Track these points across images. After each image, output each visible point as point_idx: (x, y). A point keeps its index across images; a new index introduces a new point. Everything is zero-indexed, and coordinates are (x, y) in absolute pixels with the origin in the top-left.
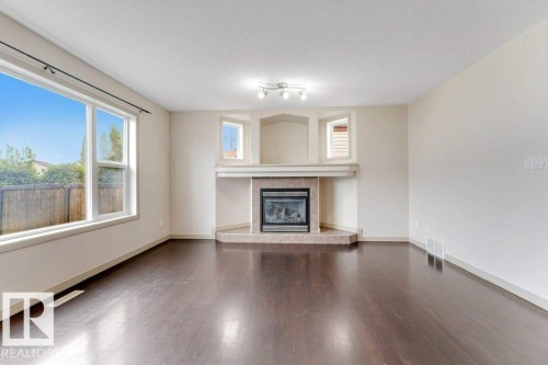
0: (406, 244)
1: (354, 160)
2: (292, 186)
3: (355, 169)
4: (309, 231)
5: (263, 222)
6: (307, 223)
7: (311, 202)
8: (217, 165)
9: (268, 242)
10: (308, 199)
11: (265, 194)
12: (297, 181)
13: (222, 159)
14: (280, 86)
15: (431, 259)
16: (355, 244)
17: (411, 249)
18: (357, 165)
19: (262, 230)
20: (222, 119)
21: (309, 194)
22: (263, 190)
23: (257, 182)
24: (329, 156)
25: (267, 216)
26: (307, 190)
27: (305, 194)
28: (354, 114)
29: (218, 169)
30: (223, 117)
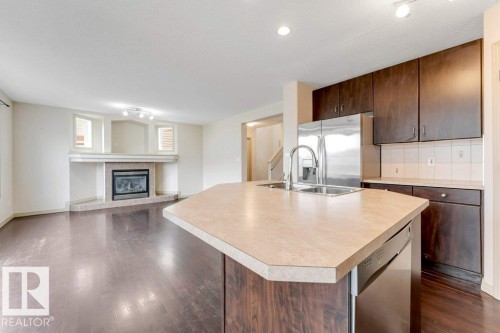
1: (176, 153)
2: (136, 168)
3: (176, 158)
4: (149, 196)
5: (114, 193)
6: (147, 191)
7: (150, 178)
8: (71, 152)
9: (120, 206)
10: (148, 176)
11: (116, 174)
12: (140, 165)
13: (75, 148)
14: (138, 110)
16: (177, 199)
18: (178, 156)
19: (113, 199)
21: (149, 173)
22: (114, 171)
23: (109, 165)
24: (160, 148)
25: (117, 189)
26: (148, 170)
27: (146, 173)
28: (176, 126)
29: (71, 156)
30: (75, 114)
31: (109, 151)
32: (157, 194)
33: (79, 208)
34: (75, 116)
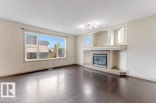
2: (101, 53)
3: (126, 47)
4: (107, 68)
6: (106, 65)
7: (108, 58)
12: (103, 51)
13: (85, 46)
14: (89, 25)
18: (127, 45)
19: (93, 65)
20: (85, 35)
21: (107, 56)
22: (94, 54)
23: (92, 52)
25: (95, 62)
26: (106, 55)
29: (84, 48)
31: (92, 46)
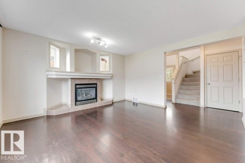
0: (125, 100)
1: (111, 73)
4: (97, 101)
5: (76, 101)
6: (96, 98)
7: (98, 89)
8: (48, 71)
9: (81, 109)
10: (96, 88)
12: (92, 80)
13: (50, 68)
14: (99, 40)
15: (134, 103)
17: (126, 102)
18: (112, 75)
19: (76, 105)
21: (97, 86)
22: (76, 85)
23: (73, 80)
24: (101, 70)
25: (78, 97)
26: (96, 84)
27: (95, 86)
28: (111, 55)
29: (48, 73)
30: (50, 42)
31: (73, 70)
32: (102, 100)
33: (54, 113)
34: (50, 44)
